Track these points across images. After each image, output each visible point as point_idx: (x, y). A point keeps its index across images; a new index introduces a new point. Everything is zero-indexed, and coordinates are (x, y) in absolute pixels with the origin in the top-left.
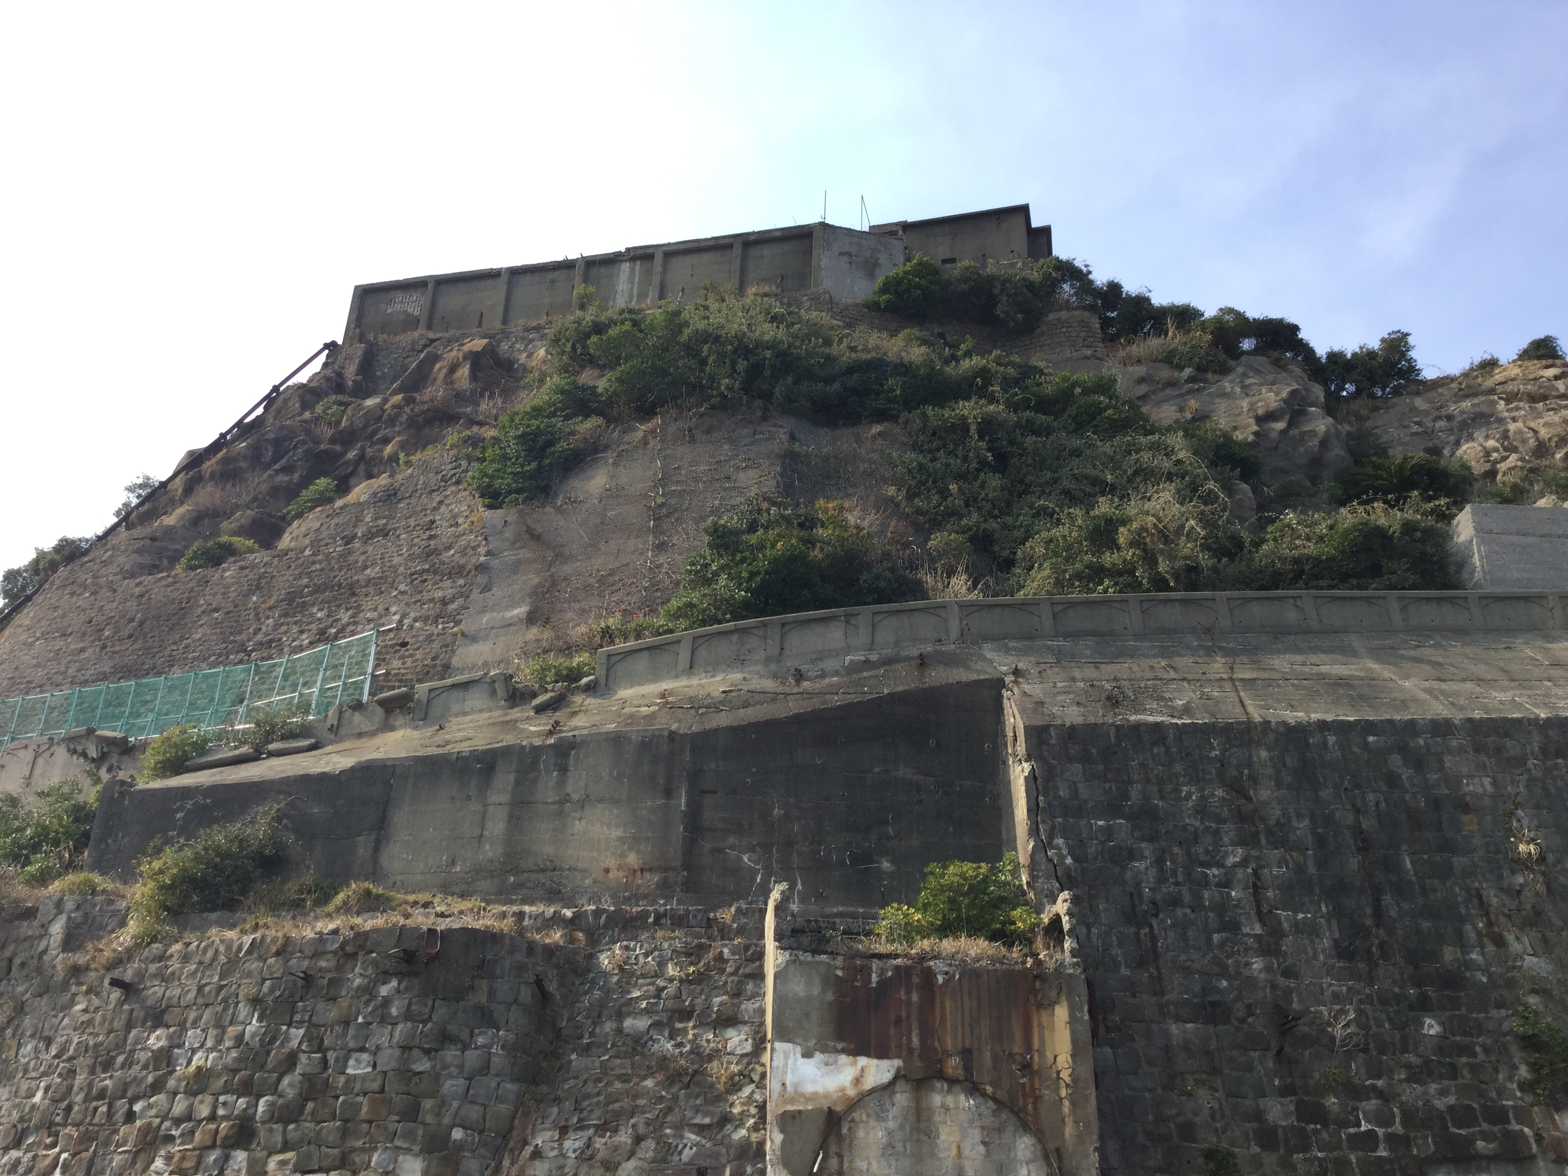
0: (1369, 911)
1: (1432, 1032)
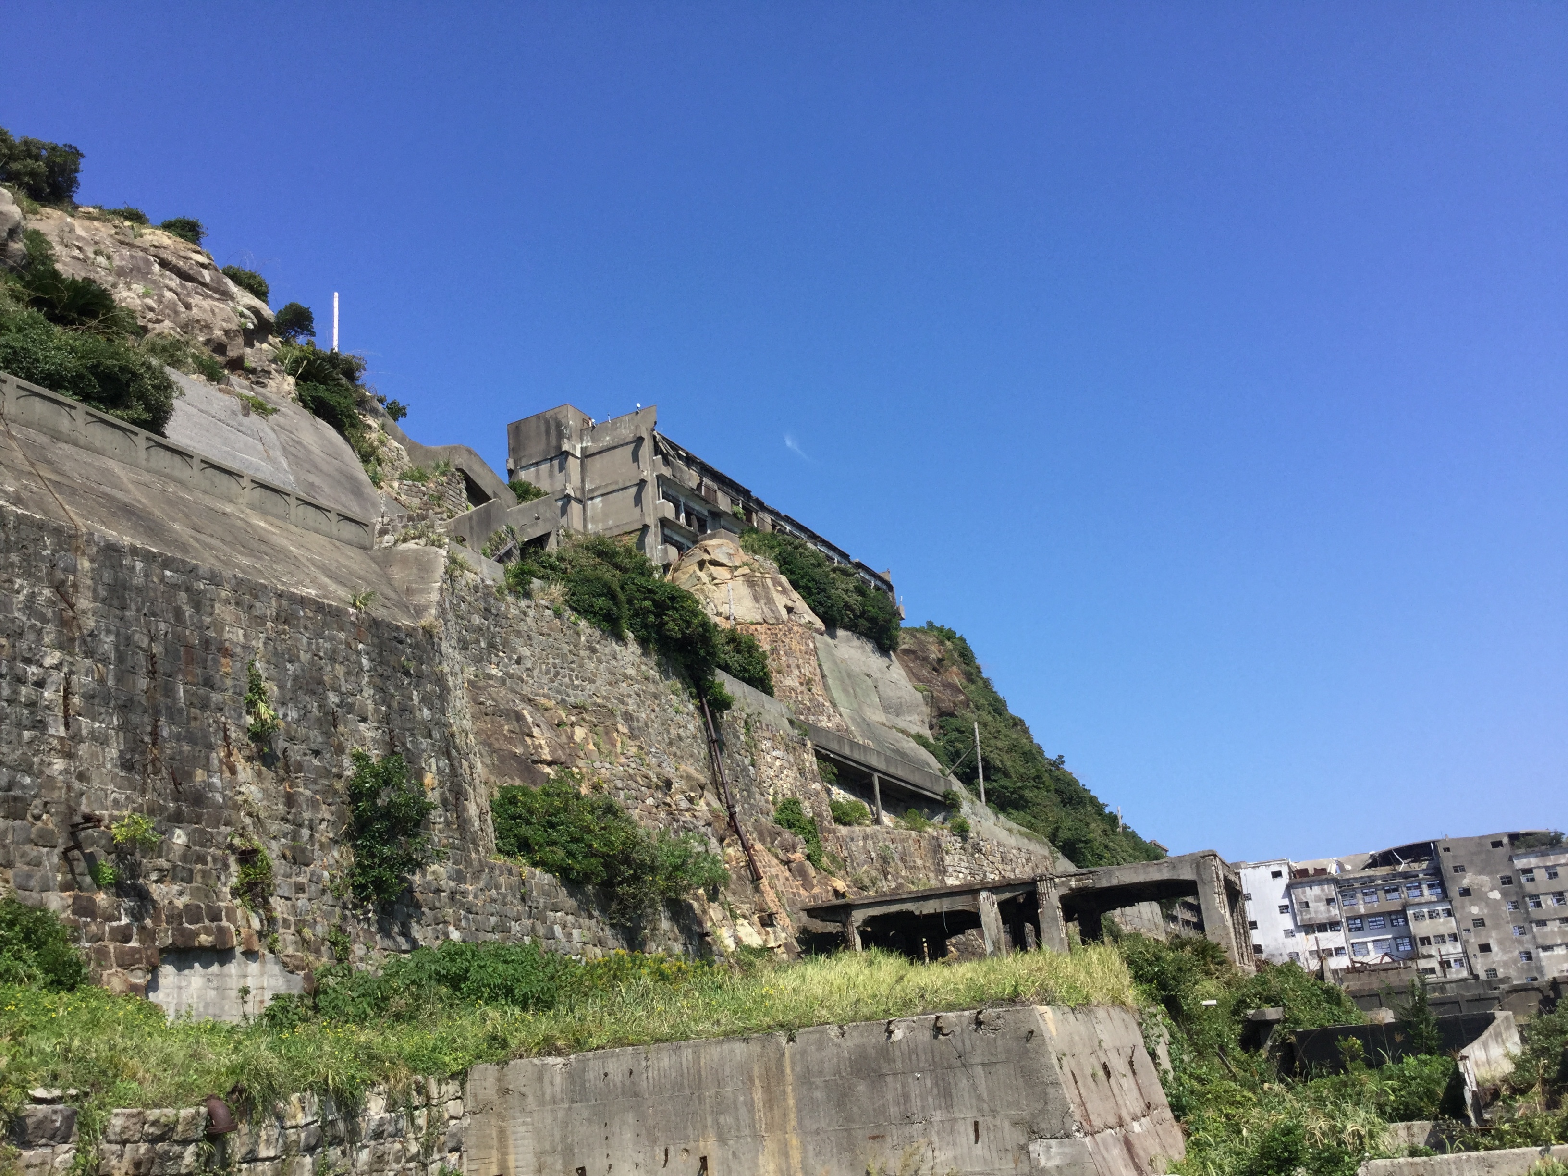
1: (179, 841)
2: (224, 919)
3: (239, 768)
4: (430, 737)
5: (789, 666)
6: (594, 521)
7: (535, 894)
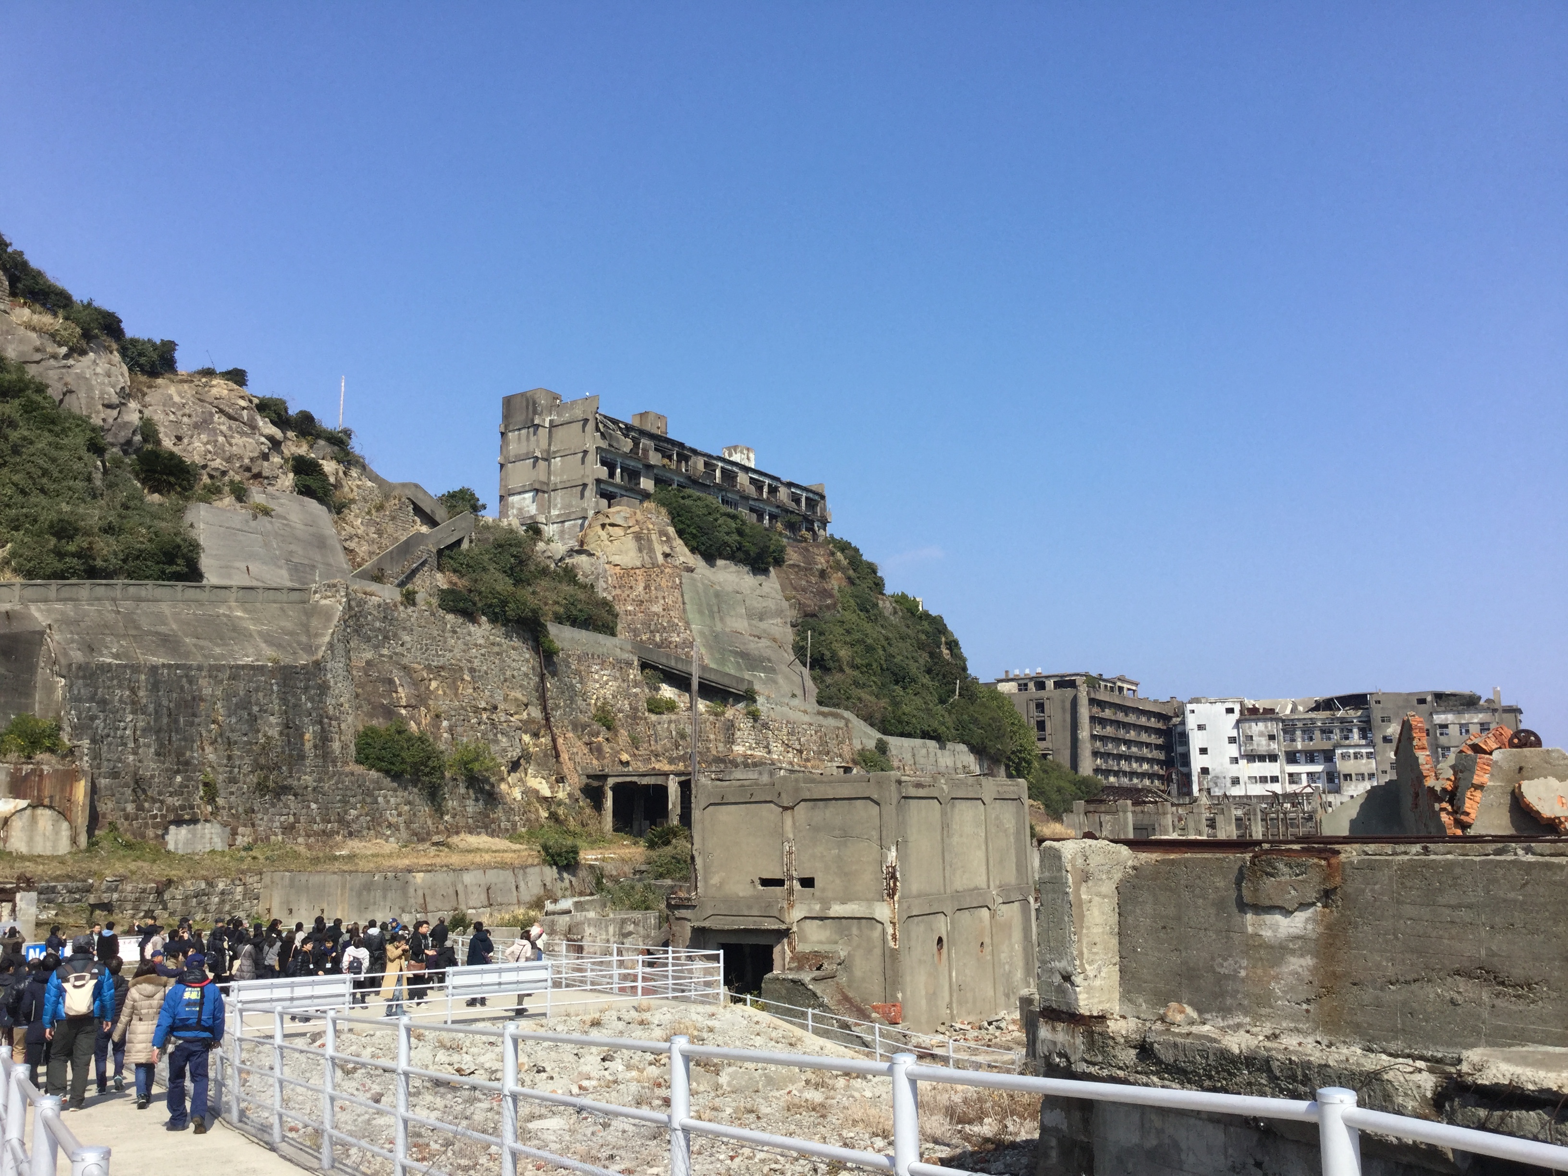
0: (167, 738)
1: (179, 781)
2: (196, 809)
3: (206, 747)
4: (311, 716)
5: (657, 598)
6: (555, 476)
7: (368, 783)
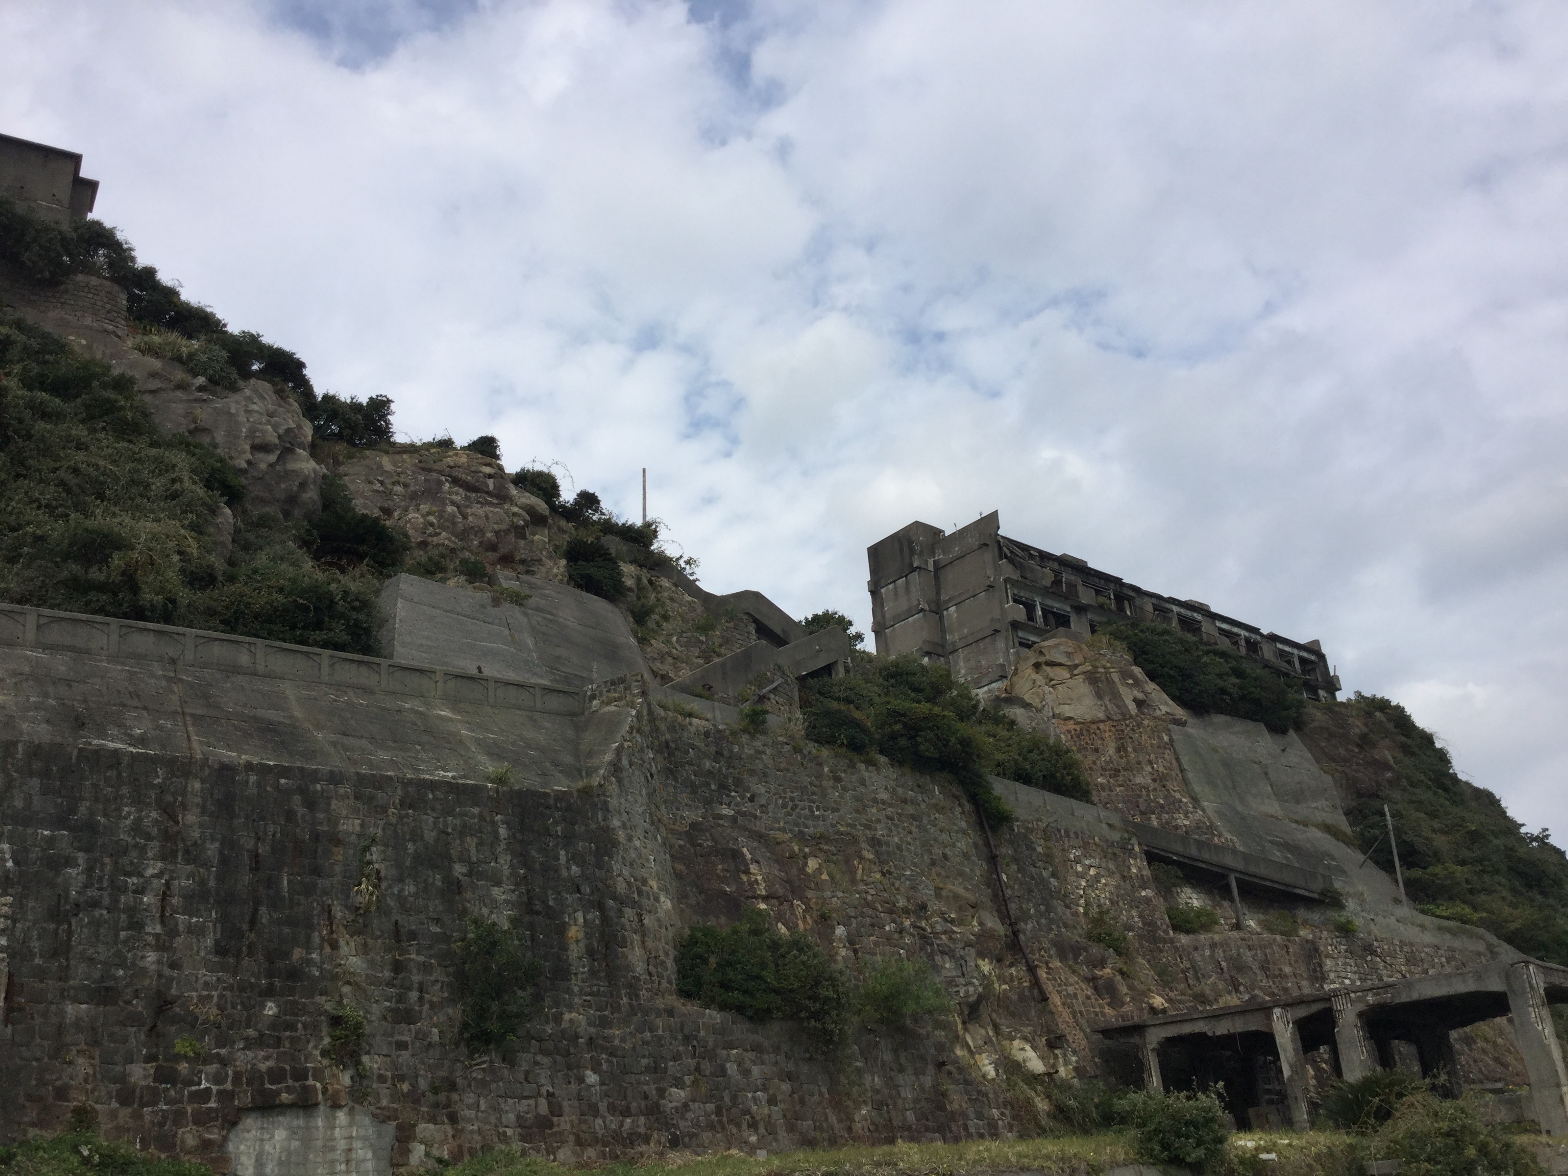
0: (247, 918)
1: (270, 1013)
2: (310, 1078)
3: (342, 942)
4: (579, 891)
5: (1139, 763)
7: (702, 1033)
